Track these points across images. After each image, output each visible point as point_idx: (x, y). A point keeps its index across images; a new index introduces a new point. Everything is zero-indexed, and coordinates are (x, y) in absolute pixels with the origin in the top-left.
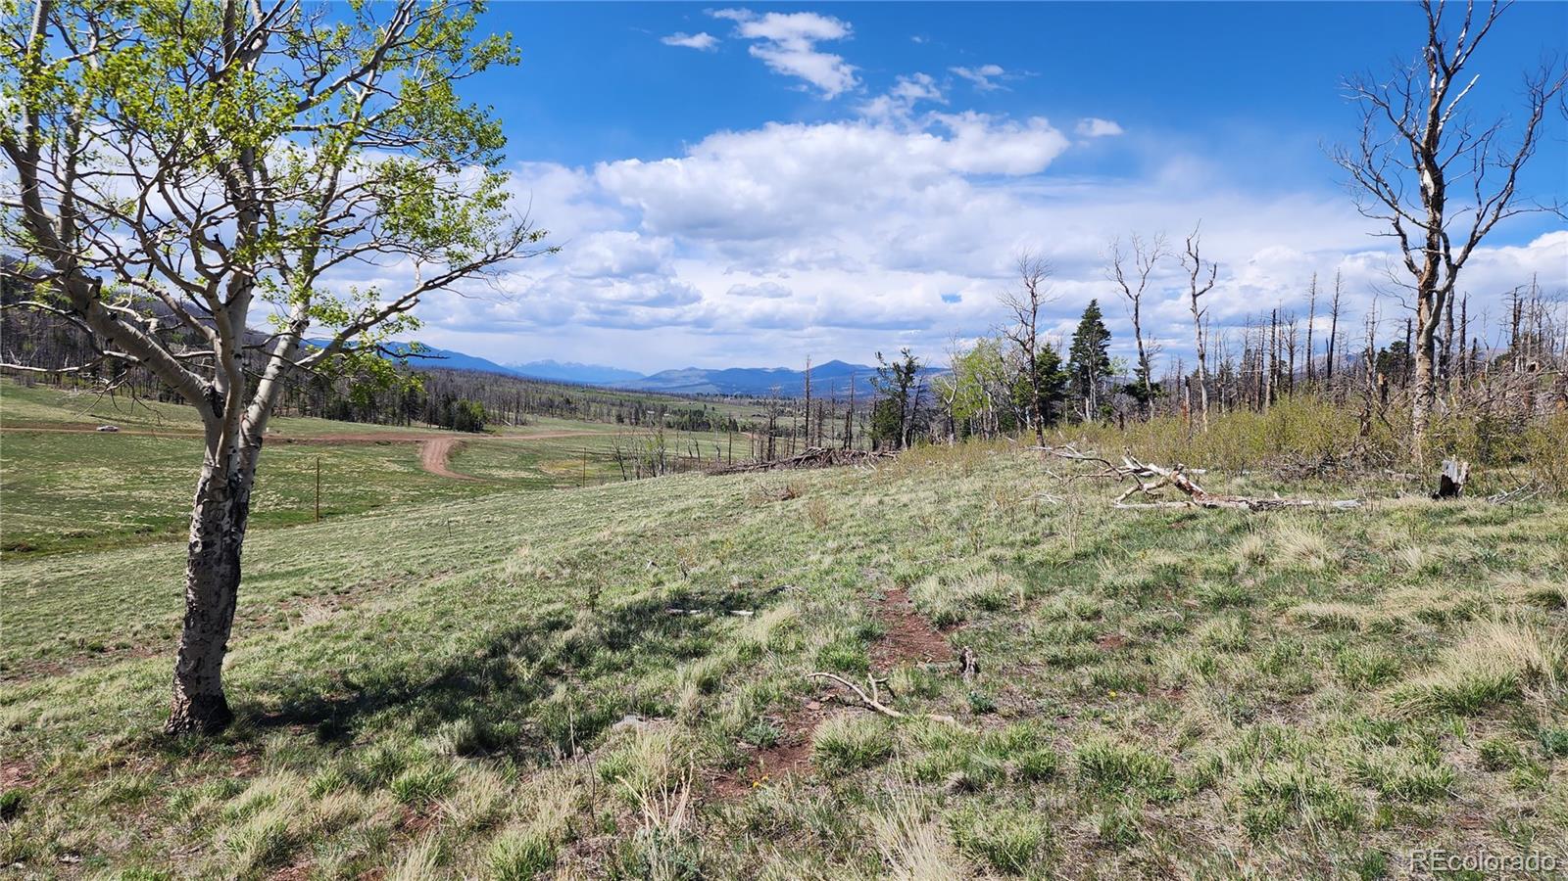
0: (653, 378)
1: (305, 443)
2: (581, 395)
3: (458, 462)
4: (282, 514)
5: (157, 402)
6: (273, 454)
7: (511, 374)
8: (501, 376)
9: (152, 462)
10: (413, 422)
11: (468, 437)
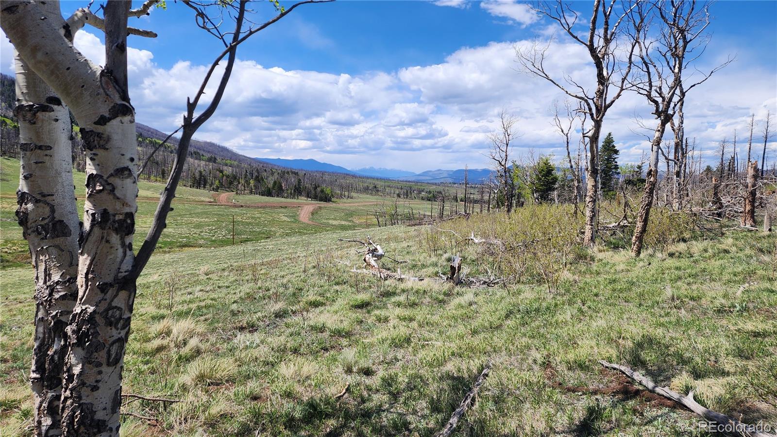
0: (419, 175)
1: (249, 207)
2: (383, 183)
3: (316, 216)
4: (224, 241)
5: (189, 188)
6: (233, 212)
7: (352, 174)
8: (347, 175)
9: (180, 215)
10: (299, 197)
11: (323, 204)
